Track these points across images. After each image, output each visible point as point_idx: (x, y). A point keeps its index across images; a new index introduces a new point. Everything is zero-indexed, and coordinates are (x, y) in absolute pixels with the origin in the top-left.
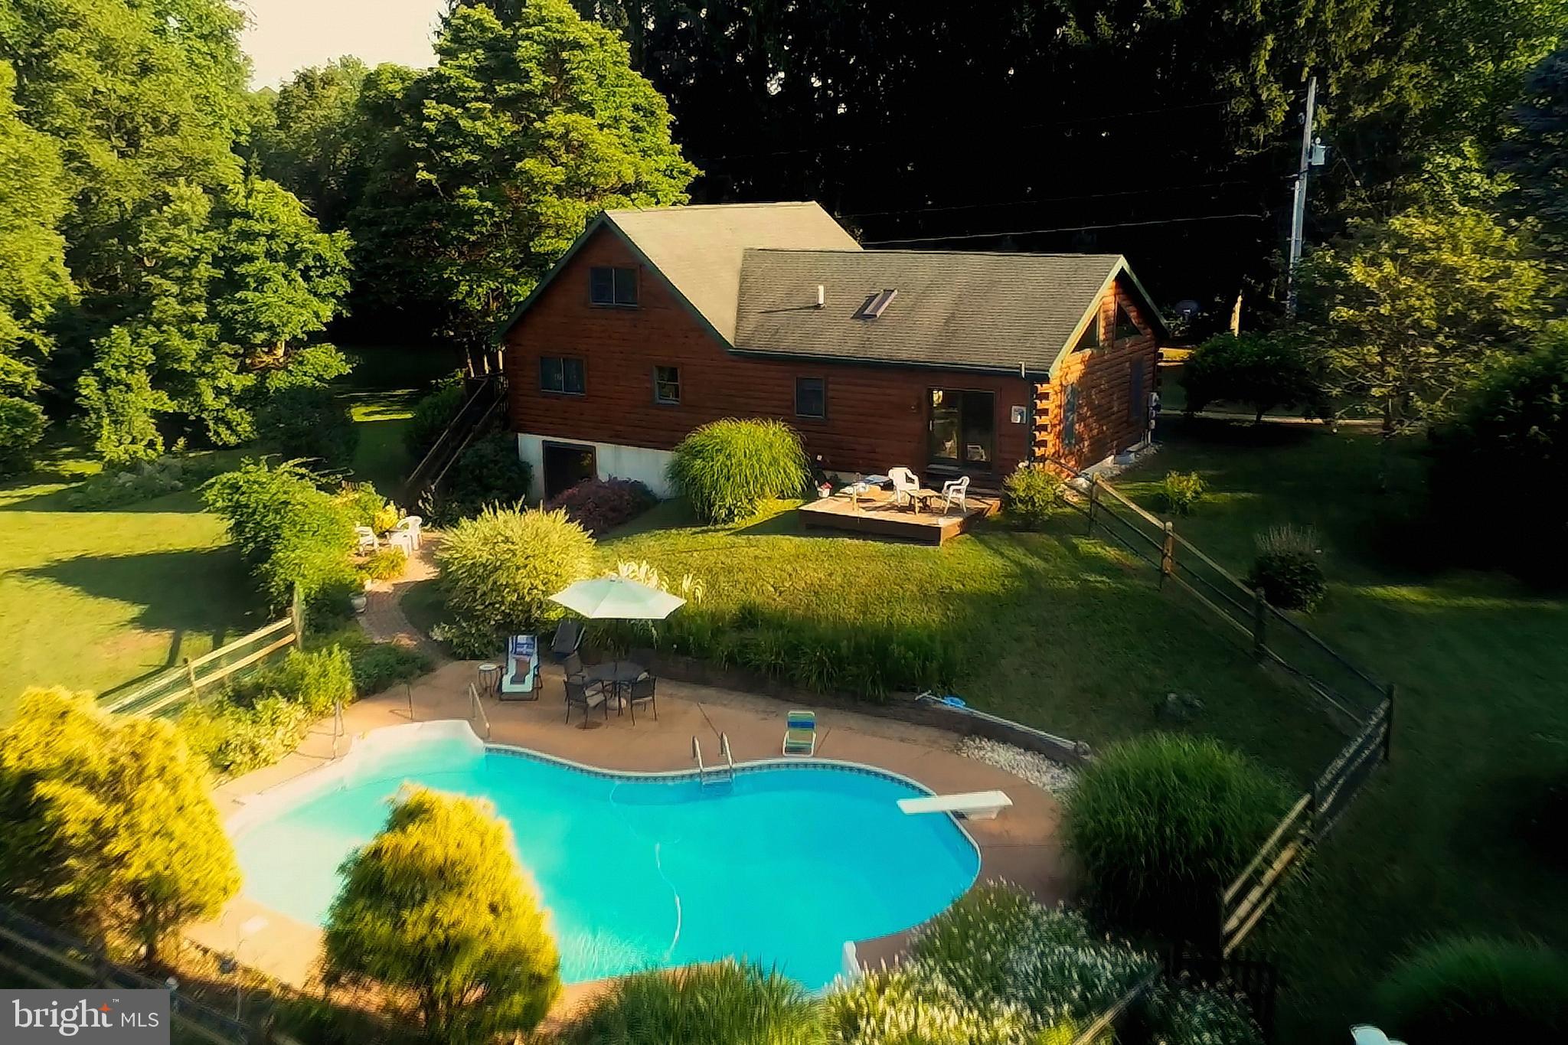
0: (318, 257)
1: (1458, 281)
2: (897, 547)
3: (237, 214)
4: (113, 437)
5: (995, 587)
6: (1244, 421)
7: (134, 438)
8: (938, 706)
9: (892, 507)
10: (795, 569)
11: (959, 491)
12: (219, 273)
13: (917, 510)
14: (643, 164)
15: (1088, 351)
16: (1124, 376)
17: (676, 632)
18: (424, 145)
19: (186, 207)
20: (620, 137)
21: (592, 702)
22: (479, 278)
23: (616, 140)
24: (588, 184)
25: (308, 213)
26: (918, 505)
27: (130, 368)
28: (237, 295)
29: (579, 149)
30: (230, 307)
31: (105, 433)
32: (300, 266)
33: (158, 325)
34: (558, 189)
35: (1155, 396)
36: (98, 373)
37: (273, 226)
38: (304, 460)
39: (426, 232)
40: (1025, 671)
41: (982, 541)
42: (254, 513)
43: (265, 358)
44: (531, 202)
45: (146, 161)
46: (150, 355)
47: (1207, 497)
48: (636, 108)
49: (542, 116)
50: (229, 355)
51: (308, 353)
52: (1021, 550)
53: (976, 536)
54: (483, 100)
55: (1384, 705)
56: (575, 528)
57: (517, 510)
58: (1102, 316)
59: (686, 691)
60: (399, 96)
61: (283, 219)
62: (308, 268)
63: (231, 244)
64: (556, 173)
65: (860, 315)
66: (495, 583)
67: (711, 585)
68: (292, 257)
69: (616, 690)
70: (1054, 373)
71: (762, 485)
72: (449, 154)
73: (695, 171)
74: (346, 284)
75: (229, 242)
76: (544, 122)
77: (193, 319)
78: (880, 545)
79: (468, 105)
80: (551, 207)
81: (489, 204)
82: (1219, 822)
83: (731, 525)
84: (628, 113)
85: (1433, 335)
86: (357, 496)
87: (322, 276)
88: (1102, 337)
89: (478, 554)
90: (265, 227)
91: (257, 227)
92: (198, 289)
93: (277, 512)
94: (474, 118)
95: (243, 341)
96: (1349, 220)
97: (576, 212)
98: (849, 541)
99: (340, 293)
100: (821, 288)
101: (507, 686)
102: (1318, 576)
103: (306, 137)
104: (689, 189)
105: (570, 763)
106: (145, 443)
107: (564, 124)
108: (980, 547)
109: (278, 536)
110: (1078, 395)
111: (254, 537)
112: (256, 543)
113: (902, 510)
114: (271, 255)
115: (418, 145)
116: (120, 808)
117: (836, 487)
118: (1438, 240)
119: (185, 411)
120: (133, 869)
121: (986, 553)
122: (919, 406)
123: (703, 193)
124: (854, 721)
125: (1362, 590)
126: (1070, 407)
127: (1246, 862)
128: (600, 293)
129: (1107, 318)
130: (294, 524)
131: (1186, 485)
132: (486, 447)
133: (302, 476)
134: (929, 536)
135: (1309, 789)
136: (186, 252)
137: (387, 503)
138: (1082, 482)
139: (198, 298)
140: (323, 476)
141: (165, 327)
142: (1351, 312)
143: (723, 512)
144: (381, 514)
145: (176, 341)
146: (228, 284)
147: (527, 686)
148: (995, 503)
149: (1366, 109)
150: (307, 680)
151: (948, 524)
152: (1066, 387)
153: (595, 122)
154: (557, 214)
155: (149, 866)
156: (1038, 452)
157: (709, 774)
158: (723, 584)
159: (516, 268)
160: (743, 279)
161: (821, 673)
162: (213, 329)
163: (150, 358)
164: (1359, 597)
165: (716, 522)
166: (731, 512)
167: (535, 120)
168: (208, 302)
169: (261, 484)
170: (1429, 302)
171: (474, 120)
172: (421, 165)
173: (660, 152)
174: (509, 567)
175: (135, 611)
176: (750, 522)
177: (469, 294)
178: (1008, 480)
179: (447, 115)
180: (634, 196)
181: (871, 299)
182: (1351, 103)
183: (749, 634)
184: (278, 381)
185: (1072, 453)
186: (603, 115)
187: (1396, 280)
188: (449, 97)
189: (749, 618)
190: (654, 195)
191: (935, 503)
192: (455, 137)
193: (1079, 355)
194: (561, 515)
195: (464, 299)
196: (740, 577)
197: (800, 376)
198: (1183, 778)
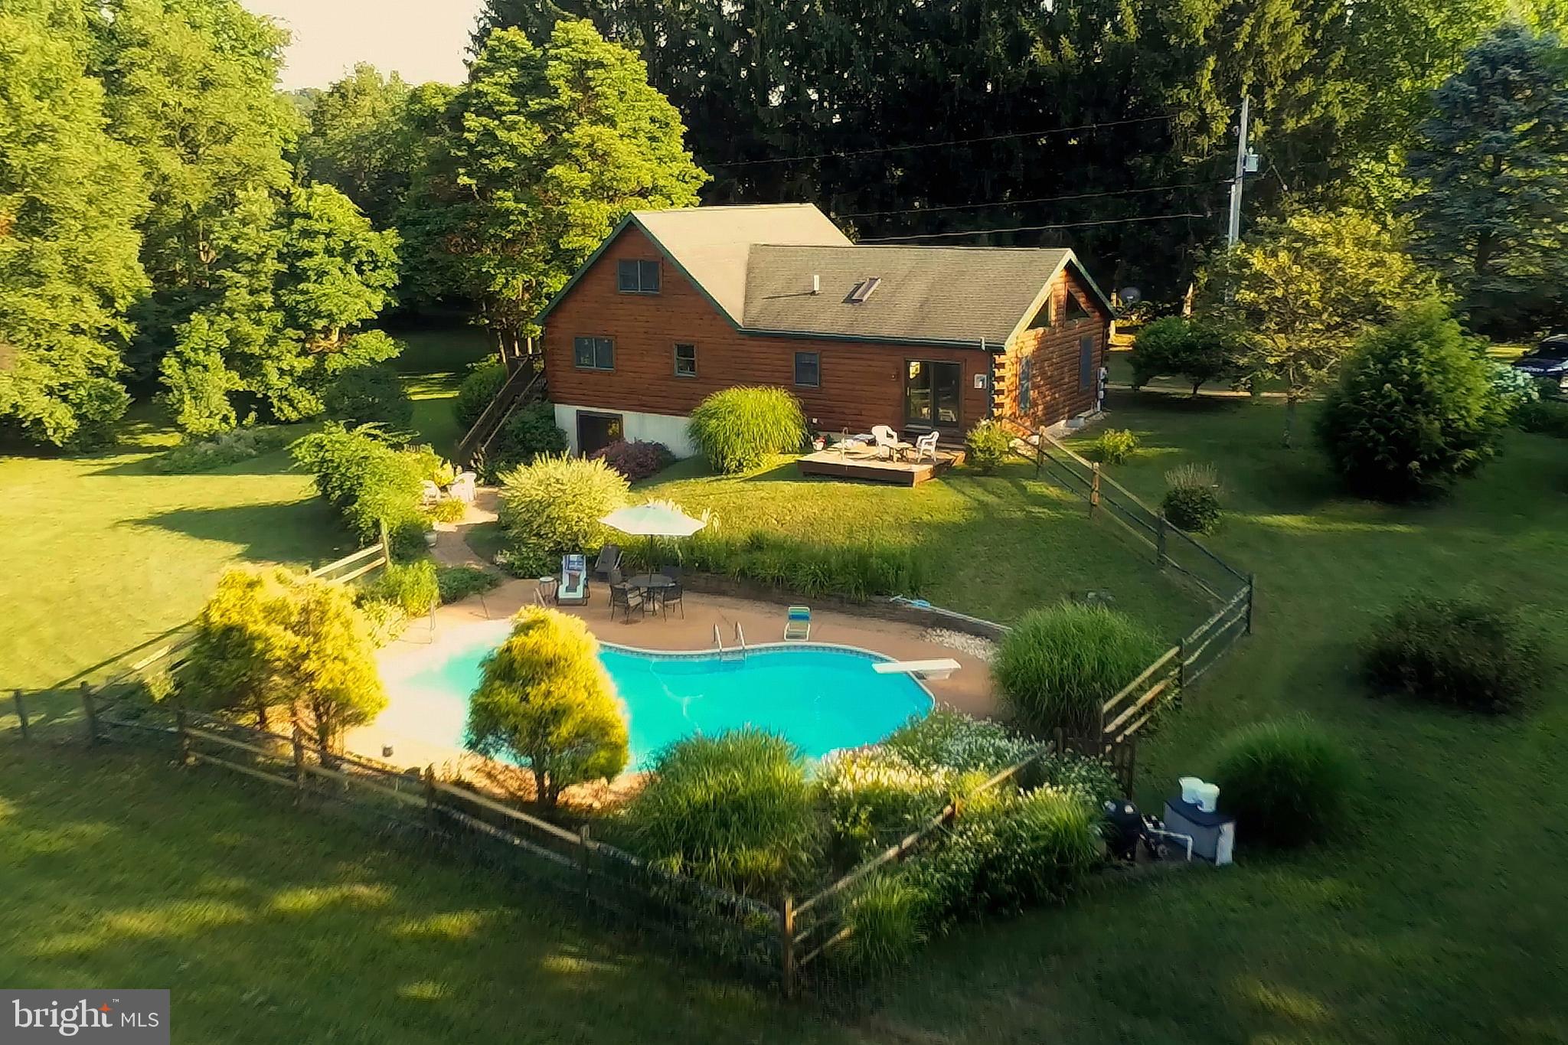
0: (371, 253)
1: (1340, 269)
2: (879, 488)
3: (298, 215)
4: (193, 411)
5: (957, 518)
6: (1184, 394)
7: (211, 412)
8: (908, 606)
9: (876, 458)
10: (794, 506)
11: (930, 444)
12: (283, 268)
13: (895, 459)
14: (659, 170)
15: (1041, 330)
16: (1074, 352)
17: (697, 553)
18: (465, 153)
19: (255, 208)
20: (639, 146)
21: (632, 603)
22: (514, 271)
23: (636, 149)
24: (611, 188)
25: (361, 214)
26: (896, 456)
27: (207, 350)
28: (300, 287)
29: (603, 158)
30: (293, 297)
31: (187, 408)
32: (355, 260)
33: (230, 313)
34: (584, 192)
35: (1103, 370)
36: (179, 354)
37: (331, 225)
38: (377, 424)
39: (464, 230)
40: (978, 580)
41: (948, 483)
42: (338, 467)
43: (323, 343)
44: (559, 204)
45: (209, 166)
46: (225, 339)
47: (1139, 451)
48: (653, 120)
49: (569, 127)
50: (293, 340)
51: (362, 338)
52: (979, 490)
53: (944, 479)
54: (517, 113)
55: (1245, 590)
56: (612, 474)
57: (565, 458)
58: (1053, 300)
59: (706, 599)
60: (442, 109)
61: (339, 218)
62: (361, 263)
63: (294, 242)
64: (582, 179)
65: (850, 300)
66: (548, 516)
67: (725, 520)
68: (348, 252)
69: (650, 594)
70: (1010, 346)
71: (767, 441)
72: (487, 162)
73: (705, 176)
74: (395, 276)
75: (292, 239)
76: (572, 133)
77: (260, 308)
78: (863, 487)
79: (504, 118)
80: (578, 208)
81: (523, 206)
82: (1104, 659)
83: (740, 475)
84: (645, 125)
85: (1320, 314)
86: (419, 456)
87: (373, 270)
88: (1053, 318)
89: (534, 493)
90: (324, 226)
91: (317, 226)
92: (266, 282)
93: (359, 465)
94: (509, 129)
95: (306, 327)
96: (1259, 219)
97: (601, 212)
98: (839, 485)
99: (390, 285)
100: (817, 278)
101: (563, 594)
102: (1215, 505)
103: (341, 143)
104: (700, 192)
105: (617, 646)
106: (220, 416)
107: (590, 135)
108: (946, 488)
109: (361, 485)
110: (1031, 366)
111: (341, 487)
112: (342, 490)
113: (884, 460)
114: (329, 252)
115: (460, 154)
116: (311, 639)
117: (828, 443)
118: (1326, 235)
119: (253, 389)
120: (321, 682)
121: (951, 491)
122: (898, 376)
123: (711, 196)
124: (841, 618)
125: (1253, 518)
126: (1025, 376)
127: (1123, 687)
128: (626, 281)
129: (1058, 302)
130: (374, 474)
131: (1120, 440)
132: (528, 416)
133: (375, 437)
134: (904, 479)
135: (1179, 643)
136: (255, 248)
137: (444, 462)
138: (1035, 439)
139: (265, 289)
140: (395, 436)
141: (236, 315)
142: (1252, 295)
143: (734, 464)
144: (438, 471)
145: (246, 328)
146: (291, 277)
147: (579, 594)
148: (961, 455)
149: (1297, 122)
150: (403, 587)
151: (921, 471)
152: (1021, 359)
153: (616, 133)
154: (584, 214)
155: (331, 680)
156: (996, 412)
157: (727, 653)
158: (735, 519)
159: (547, 262)
160: (750, 270)
161: (814, 582)
162: (278, 317)
163: (225, 342)
164: (1252, 523)
165: (728, 472)
166: (741, 464)
167: (563, 131)
168: (273, 292)
169: (342, 444)
170: (1316, 286)
171: (509, 131)
172: (462, 171)
173: (674, 159)
174: (559, 504)
175: (239, 549)
176: (757, 472)
177: (506, 285)
178: (969, 434)
179: (484, 126)
180: (651, 198)
181: (859, 286)
182: (1284, 116)
183: (758, 555)
184: (335, 363)
185: (1026, 415)
186: (624, 126)
187: (1290, 268)
188: (487, 111)
189: (757, 544)
190: (669, 197)
191: (910, 455)
192: (493, 147)
193: (1033, 332)
194: (601, 463)
195: (501, 290)
196: (750, 513)
197: (799, 350)
198: (1080, 629)
